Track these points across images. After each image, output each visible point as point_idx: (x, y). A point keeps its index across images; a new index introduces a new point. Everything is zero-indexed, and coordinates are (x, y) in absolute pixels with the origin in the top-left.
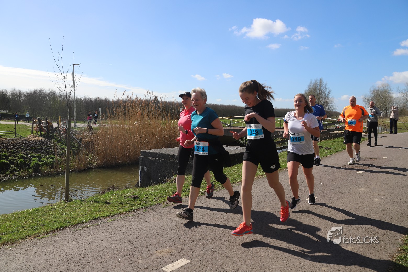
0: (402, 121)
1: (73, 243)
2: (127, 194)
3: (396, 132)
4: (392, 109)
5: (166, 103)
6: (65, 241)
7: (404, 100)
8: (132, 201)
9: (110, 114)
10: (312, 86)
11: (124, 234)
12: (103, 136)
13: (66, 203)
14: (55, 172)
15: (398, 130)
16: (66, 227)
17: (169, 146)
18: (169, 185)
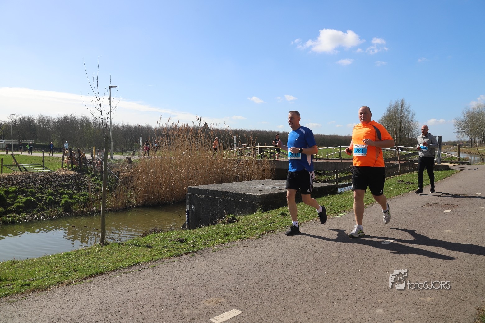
2: (172, 236)
6: (101, 289)
8: (178, 245)
10: (392, 109)
11: (168, 281)
12: (144, 169)
13: (102, 247)
14: (89, 211)
16: (102, 273)
17: (221, 181)
18: (220, 227)
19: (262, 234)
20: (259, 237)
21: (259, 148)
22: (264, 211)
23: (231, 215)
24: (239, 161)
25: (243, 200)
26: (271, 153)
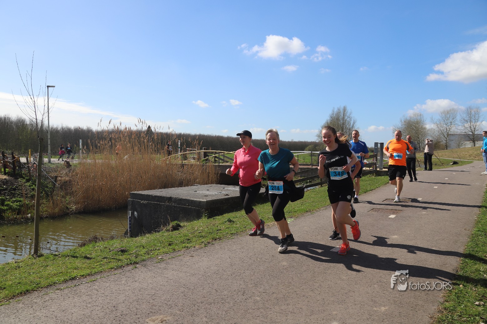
0: (437, 156)
1: (42, 311)
2: (112, 246)
3: (431, 169)
4: (426, 142)
5: (162, 134)
6: (32, 309)
7: (439, 132)
8: (119, 255)
9: (93, 148)
10: (334, 115)
11: (108, 297)
12: (83, 174)
13: (35, 259)
14: (22, 218)
15: (433, 166)
16: (33, 290)
17: (165, 186)
18: (164, 235)
19: (209, 243)
20: (206, 246)
21: (204, 152)
22: (209, 217)
23: (176, 222)
24: (183, 166)
25: (188, 205)
26: (215, 157)
